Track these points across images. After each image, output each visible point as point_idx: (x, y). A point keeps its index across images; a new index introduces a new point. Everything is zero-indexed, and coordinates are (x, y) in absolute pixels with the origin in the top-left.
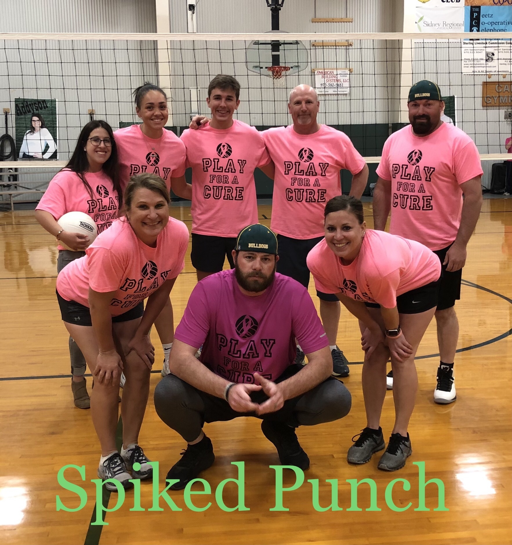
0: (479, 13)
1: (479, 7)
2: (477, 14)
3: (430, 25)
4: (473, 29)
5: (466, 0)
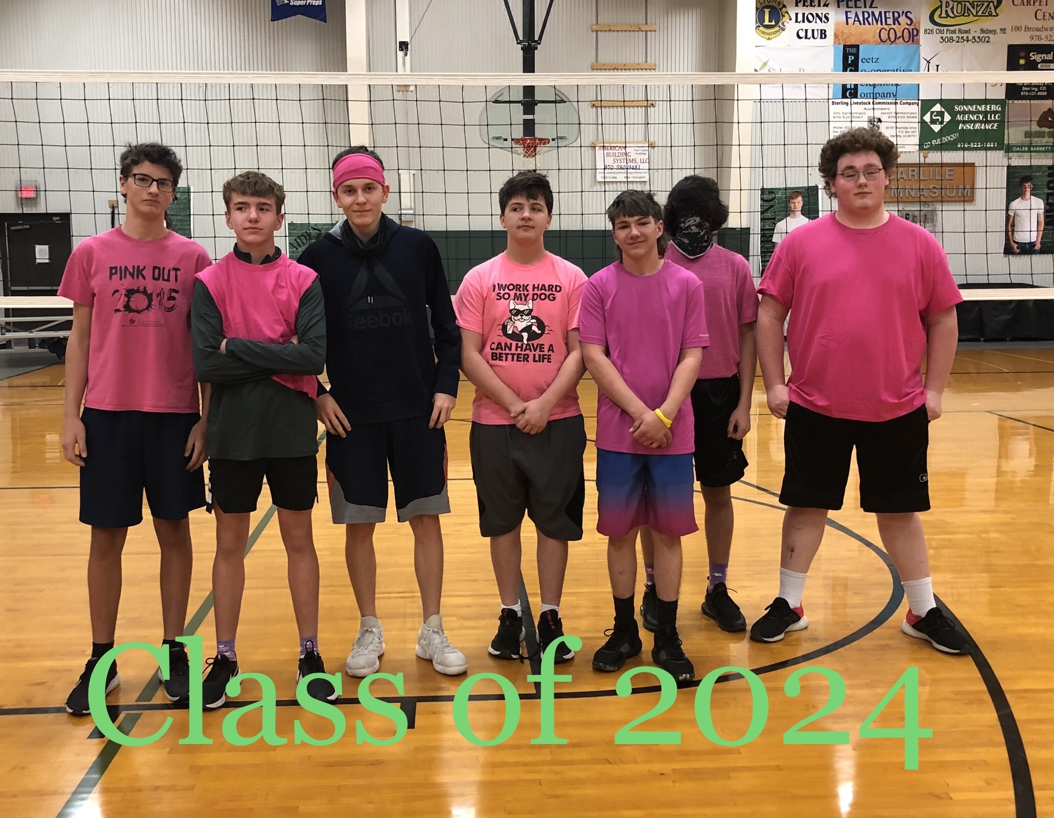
0: (857, 56)
1: (857, 47)
2: (853, 58)
5: (836, 36)
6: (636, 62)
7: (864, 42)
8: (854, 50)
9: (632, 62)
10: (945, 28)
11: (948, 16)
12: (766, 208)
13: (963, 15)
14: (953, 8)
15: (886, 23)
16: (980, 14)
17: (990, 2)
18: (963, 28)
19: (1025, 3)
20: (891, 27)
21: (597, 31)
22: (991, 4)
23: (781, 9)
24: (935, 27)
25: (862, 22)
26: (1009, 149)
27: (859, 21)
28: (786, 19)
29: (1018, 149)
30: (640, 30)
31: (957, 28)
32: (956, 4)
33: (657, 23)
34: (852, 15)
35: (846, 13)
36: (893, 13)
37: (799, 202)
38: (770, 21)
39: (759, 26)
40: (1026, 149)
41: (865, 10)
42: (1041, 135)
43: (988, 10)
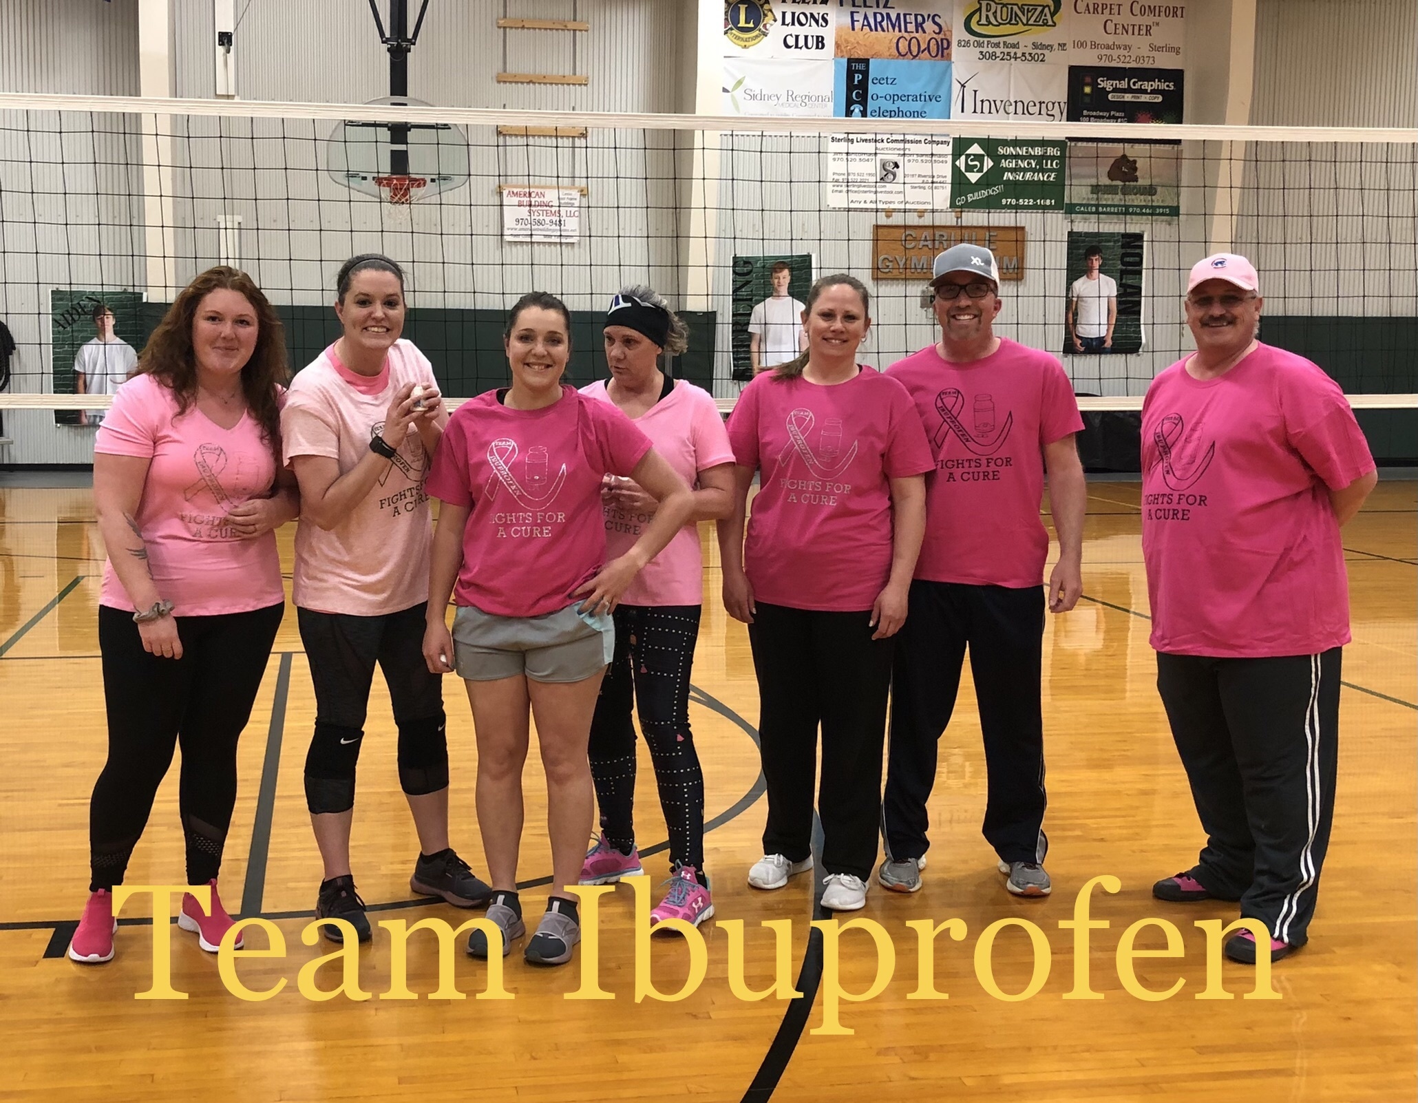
0: (865, 74)
1: (866, 61)
2: (861, 77)
3: (759, 97)
4: (852, 108)
5: (838, 46)
6: (561, 73)
7: (875, 56)
8: (861, 67)
9: (555, 73)
10: (986, 40)
11: (990, 23)
12: (739, 284)
13: (1009, 23)
14: (996, 12)
15: (906, 31)
16: (1031, 22)
17: (1044, 7)
18: (1010, 40)
19: (1091, 11)
20: (912, 35)
21: (505, 28)
22: (1047, 9)
23: (762, 6)
24: (973, 38)
25: (873, 27)
26: (1070, 209)
27: (869, 25)
28: (769, 19)
29: (1082, 209)
30: (565, 29)
31: (1002, 40)
32: (999, 7)
33: (591, 20)
34: (859, 17)
35: (852, 13)
36: (916, 16)
37: (784, 277)
38: (747, 22)
39: (731, 29)
40: (1094, 209)
41: (877, 11)
42: (1111, 190)
43: (1043, 17)
